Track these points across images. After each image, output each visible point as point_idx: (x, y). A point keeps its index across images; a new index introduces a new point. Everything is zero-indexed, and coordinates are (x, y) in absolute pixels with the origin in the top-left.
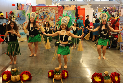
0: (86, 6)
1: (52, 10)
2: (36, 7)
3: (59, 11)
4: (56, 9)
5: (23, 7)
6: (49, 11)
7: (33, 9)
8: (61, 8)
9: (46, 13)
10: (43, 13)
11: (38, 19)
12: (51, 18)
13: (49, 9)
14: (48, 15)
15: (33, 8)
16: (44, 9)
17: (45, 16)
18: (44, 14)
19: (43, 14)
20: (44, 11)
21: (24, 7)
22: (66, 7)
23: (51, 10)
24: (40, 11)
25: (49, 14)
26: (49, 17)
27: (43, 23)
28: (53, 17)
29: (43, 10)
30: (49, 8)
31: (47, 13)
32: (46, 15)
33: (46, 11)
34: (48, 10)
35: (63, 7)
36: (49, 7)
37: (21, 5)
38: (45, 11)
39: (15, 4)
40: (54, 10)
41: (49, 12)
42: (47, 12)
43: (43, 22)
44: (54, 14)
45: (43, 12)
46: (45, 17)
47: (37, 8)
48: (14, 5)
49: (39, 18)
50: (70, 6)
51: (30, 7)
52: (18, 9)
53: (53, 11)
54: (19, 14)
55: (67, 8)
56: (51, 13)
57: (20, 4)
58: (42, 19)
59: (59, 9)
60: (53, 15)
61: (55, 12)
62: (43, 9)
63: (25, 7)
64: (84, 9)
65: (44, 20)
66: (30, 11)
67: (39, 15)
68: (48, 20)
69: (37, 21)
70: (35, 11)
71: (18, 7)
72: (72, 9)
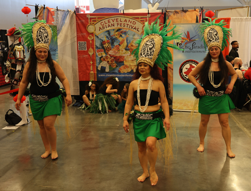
1: (131, 24)
2: (89, 17)
4: (145, 19)
5: (52, 15)
6: (126, 27)
7: (79, 22)
9: (117, 33)
10: (108, 31)
11: (93, 48)
12: (129, 45)
13: (126, 21)
14: (120, 39)
15: (80, 20)
16: (111, 21)
17: (113, 41)
18: (109, 34)
19: (107, 34)
20: (109, 26)
21: (55, 14)
22: (172, 14)
23: (129, 23)
24: (98, 25)
25: (123, 35)
26: (125, 44)
27: (108, 62)
29: (107, 25)
30: (123, 19)
31: (117, 31)
32: (116, 39)
33: (116, 27)
34: (123, 23)
35: (165, 13)
36: (124, 14)
37: (46, 11)
38: (113, 28)
39: (29, 7)
40: (139, 25)
41: (124, 30)
42: (120, 29)
43: (106, 57)
44: (138, 35)
45: (108, 29)
46: (112, 43)
47: (91, 19)
48: (26, 11)
49: (97, 47)
50: (185, 11)
51: (72, 18)
53: (135, 26)
55: (175, 16)
56: (131, 32)
57: (44, 8)
58: (106, 50)
60: (136, 37)
61: (140, 30)
62: (107, 22)
63: (57, 17)
64: (227, 20)
65: (111, 52)
66: (71, 28)
67: (98, 37)
68: (120, 52)
69: (91, 54)
70: (85, 26)
71: (37, 15)
72: (189, 19)
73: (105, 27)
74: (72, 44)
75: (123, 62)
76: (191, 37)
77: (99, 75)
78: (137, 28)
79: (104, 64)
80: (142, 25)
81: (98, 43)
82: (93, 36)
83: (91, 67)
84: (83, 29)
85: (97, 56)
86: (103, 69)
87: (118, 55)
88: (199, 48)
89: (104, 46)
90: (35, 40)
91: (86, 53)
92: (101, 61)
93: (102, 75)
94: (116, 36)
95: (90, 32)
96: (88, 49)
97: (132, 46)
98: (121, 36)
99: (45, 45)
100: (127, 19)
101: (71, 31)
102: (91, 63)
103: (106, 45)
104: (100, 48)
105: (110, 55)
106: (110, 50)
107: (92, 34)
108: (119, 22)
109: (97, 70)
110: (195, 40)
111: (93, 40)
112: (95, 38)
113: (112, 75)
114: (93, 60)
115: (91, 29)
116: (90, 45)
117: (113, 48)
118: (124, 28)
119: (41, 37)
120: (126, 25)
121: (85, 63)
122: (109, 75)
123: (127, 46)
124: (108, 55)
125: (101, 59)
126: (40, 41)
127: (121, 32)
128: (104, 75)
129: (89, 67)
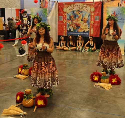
1: (85, 8)
2: (64, 4)
3: (96, 8)
4: (92, 5)
5: (47, 4)
6: (82, 9)
7: (59, 7)
8: (98, 5)
9: (77, 12)
10: (73, 11)
11: (66, 19)
12: (83, 18)
13: (82, 6)
14: (79, 15)
15: (60, 5)
16: (75, 6)
17: (75, 16)
18: (74, 13)
20: (74, 8)
21: (49, 3)
22: (106, 2)
23: (84, 7)
24: (69, 8)
25: (80, 13)
26: (81, 17)
27: (73, 26)
28: (87, 17)
29: (73, 8)
30: (81, 5)
31: (78, 11)
32: (77, 15)
33: (77, 9)
34: (81, 7)
35: (102, 2)
37: (44, 1)
38: (76, 9)
40: (88, 8)
41: (81, 11)
42: (79, 10)
43: (72, 24)
44: (88, 13)
45: (73, 10)
46: (75, 17)
47: (65, 5)
48: (36, 2)
49: (68, 19)
50: (113, 1)
51: (56, 4)
52: (40, 7)
53: (86, 8)
54: (38, 13)
55: (108, 3)
56: (84, 12)
58: (72, 21)
59: (95, 6)
60: (87, 14)
62: (73, 6)
63: (50, 4)
65: (74, 22)
66: (56, 10)
67: (68, 14)
68: (79, 21)
69: (64, 22)
70: (62, 9)
71: (41, 3)
72: (115, 5)
73: (72, 9)
74: (56, 17)
75: (80, 27)
76: (116, 14)
77: (68, 33)
78: (87, 9)
79: (71, 27)
80: (90, 8)
81: (68, 17)
82: (66, 13)
83: (65, 29)
84: (61, 10)
85: (67, 23)
86: (70, 30)
87: (77, 23)
88: (120, 20)
89: (71, 18)
91: (62, 22)
92: (69, 26)
93: (69, 33)
94: (77, 14)
95: (64, 11)
96: (63, 20)
97: (85, 18)
98: (79, 13)
100: (83, 5)
101: (56, 11)
102: (65, 27)
103: (72, 18)
104: (69, 20)
105: (74, 23)
106: (74, 20)
107: (65, 12)
108: (79, 7)
109: (67, 30)
110: (118, 16)
111: (66, 16)
112: (67, 15)
113: (74, 33)
114: (65, 26)
115: (65, 10)
116: (64, 18)
117: (75, 19)
118: (81, 10)
120: (82, 8)
121: (62, 27)
122: (73, 33)
123: (82, 19)
124: (73, 23)
125: (69, 25)
127: (80, 12)
128: (70, 33)
129: (63, 29)
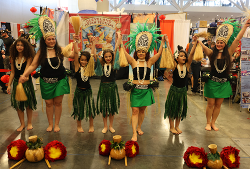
0: (176, 15)
3: (123, 24)
4: (118, 19)
5: (52, 14)
8: (127, 19)
9: (98, 28)
10: (92, 27)
12: (106, 37)
13: (104, 19)
14: (100, 32)
16: (94, 19)
17: (95, 33)
18: (92, 29)
19: (90, 28)
20: (92, 23)
21: (54, 13)
22: (136, 16)
23: (107, 22)
24: (85, 22)
25: (102, 30)
26: (103, 36)
28: (111, 36)
30: (102, 19)
32: (97, 32)
33: (97, 24)
34: (102, 21)
35: (132, 16)
36: (103, 15)
37: (47, 11)
38: (95, 24)
39: (36, 8)
40: (113, 23)
41: (103, 26)
42: (100, 26)
43: (90, 45)
44: (113, 30)
45: (92, 25)
46: (94, 35)
48: (33, 10)
50: (146, 15)
51: (66, 16)
53: (111, 23)
55: (139, 18)
56: (107, 28)
57: (46, 9)
59: (122, 21)
60: (111, 31)
61: (114, 27)
62: (91, 20)
63: (56, 16)
64: (173, 21)
66: (65, 24)
67: (84, 30)
68: (100, 41)
69: (79, 42)
71: (42, 13)
73: (89, 23)
74: (66, 35)
75: (101, 48)
78: (112, 25)
79: (88, 50)
80: (116, 23)
81: (84, 35)
82: (81, 29)
85: (83, 44)
87: (98, 44)
89: (89, 37)
90: (43, 31)
92: (86, 48)
94: (97, 30)
97: (108, 37)
99: (52, 33)
100: (106, 19)
101: (65, 26)
102: (79, 48)
104: (85, 38)
108: (100, 21)
111: (81, 33)
112: (82, 31)
119: (47, 28)
120: (104, 23)
123: (105, 37)
125: (86, 46)
126: (47, 31)
127: (101, 28)
